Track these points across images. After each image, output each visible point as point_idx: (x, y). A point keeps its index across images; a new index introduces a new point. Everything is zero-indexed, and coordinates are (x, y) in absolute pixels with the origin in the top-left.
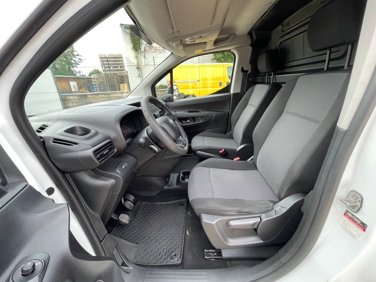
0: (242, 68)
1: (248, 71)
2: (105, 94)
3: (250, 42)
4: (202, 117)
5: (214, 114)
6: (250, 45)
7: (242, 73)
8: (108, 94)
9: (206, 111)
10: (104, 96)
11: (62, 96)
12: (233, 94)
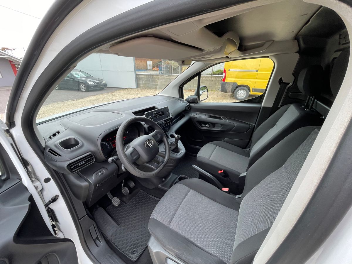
0: (281, 79)
1: (290, 83)
2: (166, 76)
3: (297, 49)
4: (222, 125)
5: (236, 124)
6: (297, 52)
7: (279, 86)
8: (169, 76)
9: (229, 119)
10: (165, 77)
11: (137, 74)
12: (263, 107)
